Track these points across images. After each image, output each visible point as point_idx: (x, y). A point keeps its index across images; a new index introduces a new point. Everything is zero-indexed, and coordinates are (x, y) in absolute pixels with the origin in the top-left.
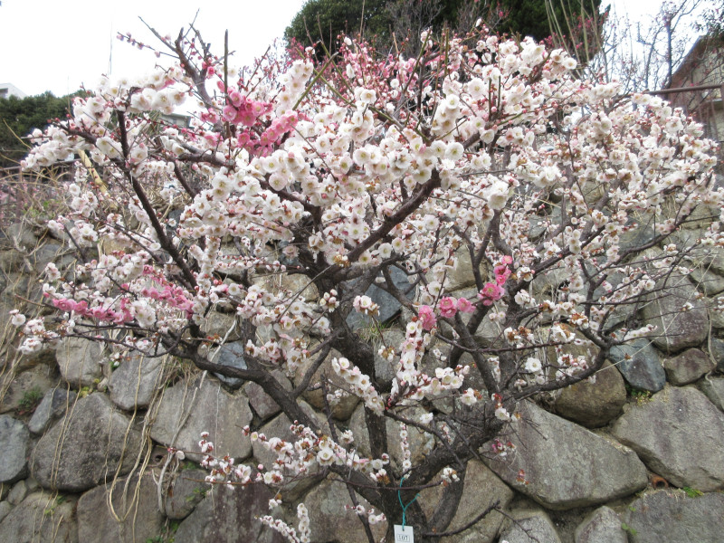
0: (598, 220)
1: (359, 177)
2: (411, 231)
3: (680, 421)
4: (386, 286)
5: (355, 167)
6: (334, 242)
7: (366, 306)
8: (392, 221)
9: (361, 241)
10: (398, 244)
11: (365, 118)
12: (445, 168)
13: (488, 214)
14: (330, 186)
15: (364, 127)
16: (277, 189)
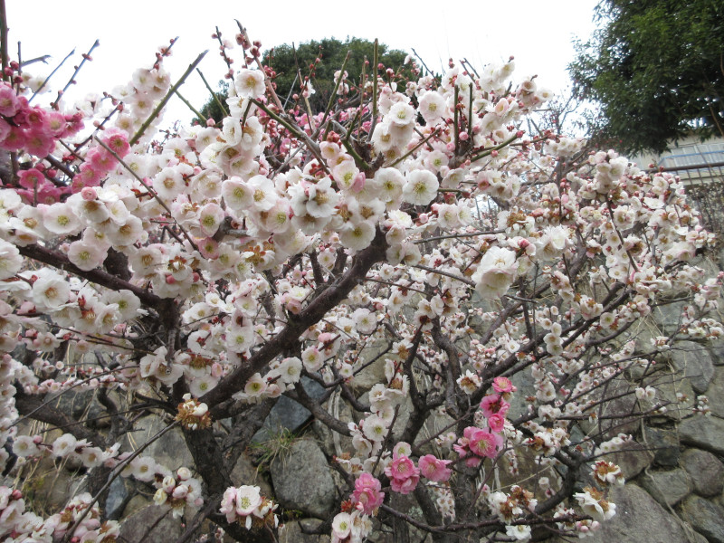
0: (589, 309)
1: (237, 242)
2: (333, 336)
3: (628, 526)
4: (296, 395)
5: (229, 224)
6: (191, 365)
7: (247, 511)
8: (302, 320)
9: (248, 356)
10: (312, 358)
11: (245, 128)
12: (395, 225)
13: (450, 305)
14: (177, 258)
15: (245, 148)
16: (85, 268)
